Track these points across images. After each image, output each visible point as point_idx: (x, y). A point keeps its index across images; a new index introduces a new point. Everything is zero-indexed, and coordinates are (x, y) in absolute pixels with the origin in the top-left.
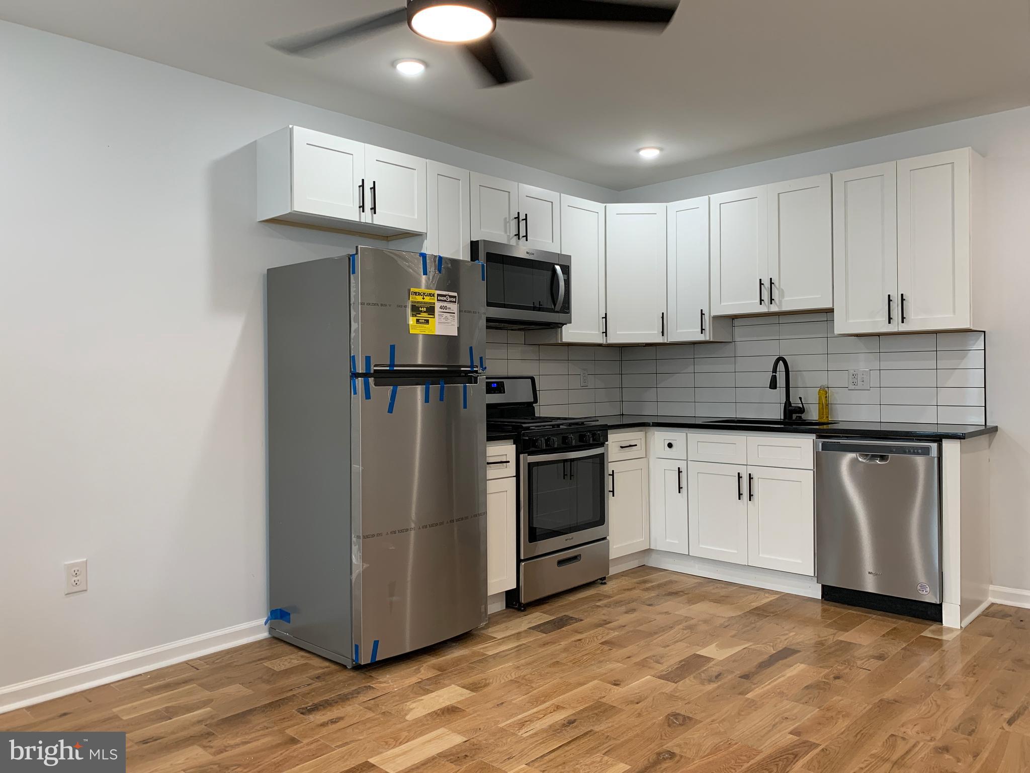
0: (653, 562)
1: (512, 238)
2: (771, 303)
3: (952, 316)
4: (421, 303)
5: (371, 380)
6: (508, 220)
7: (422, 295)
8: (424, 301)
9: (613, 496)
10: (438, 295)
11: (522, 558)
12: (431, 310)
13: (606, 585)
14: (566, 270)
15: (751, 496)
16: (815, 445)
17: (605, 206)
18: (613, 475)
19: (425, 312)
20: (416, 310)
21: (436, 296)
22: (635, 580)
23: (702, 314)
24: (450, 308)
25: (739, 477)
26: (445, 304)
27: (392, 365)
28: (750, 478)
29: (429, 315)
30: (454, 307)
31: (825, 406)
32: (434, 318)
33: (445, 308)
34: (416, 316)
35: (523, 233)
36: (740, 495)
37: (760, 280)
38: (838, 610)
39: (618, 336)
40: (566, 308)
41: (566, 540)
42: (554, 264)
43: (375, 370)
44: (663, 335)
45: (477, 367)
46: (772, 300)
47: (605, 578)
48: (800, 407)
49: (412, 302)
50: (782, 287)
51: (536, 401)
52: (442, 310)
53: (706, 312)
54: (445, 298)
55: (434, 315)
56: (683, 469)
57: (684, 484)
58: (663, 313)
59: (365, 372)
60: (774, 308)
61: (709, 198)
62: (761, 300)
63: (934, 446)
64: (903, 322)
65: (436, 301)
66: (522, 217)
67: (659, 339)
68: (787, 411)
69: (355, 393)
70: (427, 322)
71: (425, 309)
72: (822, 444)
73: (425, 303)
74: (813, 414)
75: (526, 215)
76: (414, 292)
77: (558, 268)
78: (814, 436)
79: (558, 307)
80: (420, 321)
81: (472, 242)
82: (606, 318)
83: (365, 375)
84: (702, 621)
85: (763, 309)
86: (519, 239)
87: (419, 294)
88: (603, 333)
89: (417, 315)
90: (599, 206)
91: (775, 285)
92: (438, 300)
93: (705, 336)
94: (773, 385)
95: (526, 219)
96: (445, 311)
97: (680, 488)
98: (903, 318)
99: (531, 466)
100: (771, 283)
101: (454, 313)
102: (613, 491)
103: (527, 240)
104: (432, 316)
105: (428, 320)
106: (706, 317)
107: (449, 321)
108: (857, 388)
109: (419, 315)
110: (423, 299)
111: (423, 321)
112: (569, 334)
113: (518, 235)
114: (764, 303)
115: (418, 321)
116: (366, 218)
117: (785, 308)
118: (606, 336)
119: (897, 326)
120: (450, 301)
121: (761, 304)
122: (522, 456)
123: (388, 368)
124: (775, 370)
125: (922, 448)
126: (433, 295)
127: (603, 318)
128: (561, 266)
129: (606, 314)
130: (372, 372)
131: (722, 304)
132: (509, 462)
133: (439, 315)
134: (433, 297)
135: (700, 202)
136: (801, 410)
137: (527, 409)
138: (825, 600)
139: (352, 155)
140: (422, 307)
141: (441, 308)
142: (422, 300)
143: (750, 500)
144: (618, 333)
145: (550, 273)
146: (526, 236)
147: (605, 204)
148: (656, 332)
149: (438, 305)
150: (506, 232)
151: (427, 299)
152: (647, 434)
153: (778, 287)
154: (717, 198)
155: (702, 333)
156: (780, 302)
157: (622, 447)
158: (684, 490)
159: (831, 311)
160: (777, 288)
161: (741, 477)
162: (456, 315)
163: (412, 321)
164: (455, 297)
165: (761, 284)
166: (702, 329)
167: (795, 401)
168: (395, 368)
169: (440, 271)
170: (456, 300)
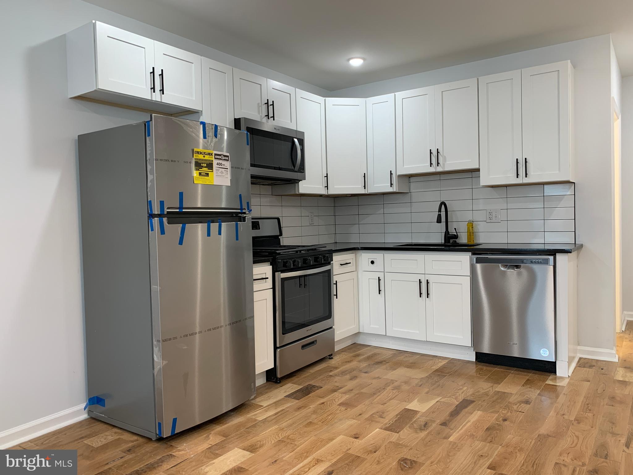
0: (361, 341)
1: (264, 118)
2: (438, 166)
3: (558, 172)
4: (203, 160)
5: (165, 220)
6: (260, 105)
7: (203, 154)
8: (205, 158)
9: (337, 298)
10: (215, 155)
11: (278, 345)
12: (210, 166)
13: (333, 360)
14: (301, 142)
15: (428, 294)
16: (471, 260)
17: (325, 100)
18: (336, 284)
19: (205, 167)
20: (198, 165)
21: (213, 155)
22: (352, 354)
23: (391, 174)
24: (224, 165)
25: (420, 282)
26: (220, 162)
27: (181, 207)
28: (428, 283)
29: (208, 169)
30: (227, 164)
31: (471, 233)
32: (213, 172)
33: (221, 164)
34: (198, 170)
35: (271, 115)
36: (421, 294)
37: (430, 150)
38: (489, 368)
39: (336, 189)
40: (302, 169)
41: (307, 331)
42: (293, 138)
43: (167, 212)
44: (365, 188)
45: (245, 209)
46: (438, 163)
47: (332, 355)
48: (455, 235)
49: (196, 159)
50: (444, 155)
51: (281, 234)
52: (219, 166)
53: (393, 172)
54: (220, 157)
55: (212, 169)
56: (382, 278)
57: (382, 288)
58: (365, 174)
59: (160, 213)
60: (439, 169)
61: (395, 95)
62: (431, 164)
63: (551, 258)
64: (526, 177)
65: (213, 159)
66: (270, 103)
67: (363, 191)
68: (447, 238)
69: (152, 230)
70: (207, 175)
71: (205, 165)
72: (476, 258)
73: (205, 160)
74: (463, 239)
75: (273, 101)
76: (197, 152)
77: (296, 140)
78: (470, 254)
79: (297, 168)
80: (202, 174)
81: (235, 119)
82: (327, 176)
83: (160, 216)
84: (403, 382)
85: (432, 170)
86: (268, 118)
87: (201, 153)
88: (325, 187)
89: (199, 169)
90: (320, 99)
91: (440, 154)
92: (215, 158)
93: (393, 188)
94: (439, 221)
95: (273, 105)
97: (380, 291)
98: (526, 174)
100: (438, 152)
101: (228, 169)
102: (336, 295)
103: (274, 120)
104: (211, 170)
105: (208, 173)
106: (394, 176)
107: (223, 175)
108: (492, 221)
109: (201, 170)
110: (204, 157)
111: (204, 174)
112: (304, 187)
113: (268, 115)
114: (433, 165)
115: (200, 174)
116: (157, 97)
117: (447, 169)
118: (327, 189)
119: (522, 180)
120: (224, 160)
121: (431, 166)
122: (277, 274)
123: (178, 210)
124: (440, 210)
125: (544, 259)
126: (212, 154)
127: (325, 177)
128: (298, 139)
129: (327, 174)
130: (165, 213)
131: (404, 167)
132: (267, 278)
133: (216, 170)
134: (211, 156)
135: (389, 97)
136: (456, 237)
137: (275, 240)
138: (478, 362)
139: (144, 48)
140: (203, 164)
141: (217, 164)
142: (203, 158)
143: (428, 297)
144: (335, 187)
145: (290, 144)
146: (273, 117)
147: (325, 98)
148: (360, 186)
149: (215, 162)
150: (259, 113)
151: (207, 157)
152: (357, 255)
153: (442, 154)
154: (400, 95)
155: (391, 187)
156: (444, 164)
157: (341, 265)
158: (382, 292)
159: (478, 170)
160: (441, 156)
162: (229, 170)
163: (195, 174)
164: (228, 156)
165: (431, 153)
166: (391, 184)
167: (452, 231)
168: (183, 210)
169: (216, 136)
170: (228, 159)
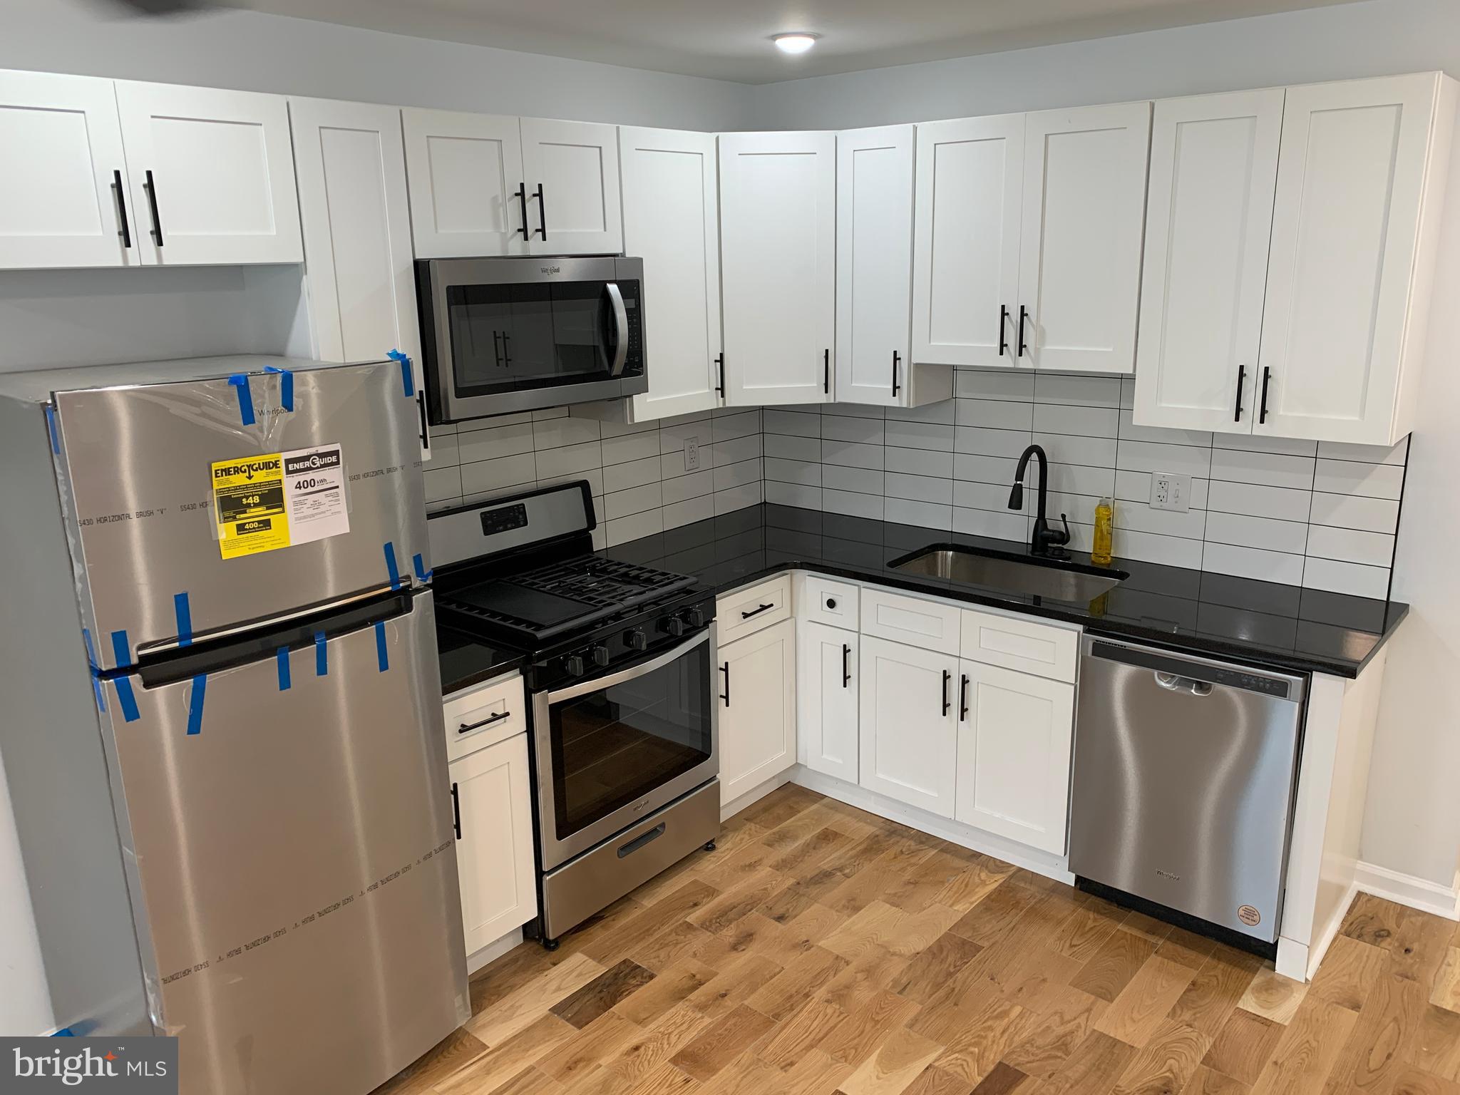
0: (802, 781)
1: (511, 236)
2: (1020, 354)
3: (1357, 419)
4: (246, 487)
5: (135, 680)
6: (500, 201)
7: (245, 471)
8: (252, 481)
9: (727, 705)
10: (288, 462)
11: (545, 868)
12: (273, 498)
13: (713, 853)
14: (632, 290)
15: (963, 710)
16: (1081, 645)
17: (717, 139)
18: (726, 670)
19: (256, 505)
20: (232, 505)
21: (282, 464)
23: (896, 359)
24: (322, 481)
25: (946, 677)
26: (308, 476)
27: (185, 633)
28: (964, 681)
29: (268, 508)
30: (334, 476)
32: (283, 511)
33: (312, 483)
34: (235, 518)
35: (534, 223)
36: (945, 705)
37: (1003, 307)
39: (745, 393)
40: (636, 364)
41: (635, 809)
42: (604, 284)
43: (140, 657)
44: (826, 392)
45: (408, 578)
46: (1021, 346)
47: (713, 841)
48: (1061, 533)
49: (219, 491)
50: (1041, 323)
52: (303, 491)
53: (903, 354)
54: (307, 464)
55: (281, 506)
56: (852, 646)
57: (852, 671)
58: (827, 351)
59: (115, 666)
60: (1025, 363)
61: (915, 128)
62: (1002, 345)
63: (1297, 681)
64: (1262, 421)
65: (283, 476)
66: (531, 190)
67: (821, 398)
68: (1039, 539)
69: (103, 710)
70: (266, 524)
71: (257, 499)
72: (1094, 643)
73: (255, 486)
74: (1084, 542)
75: (540, 186)
76: (222, 470)
77: (613, 289)
78: (1080, 628)
79: (618, 368)
80: (247, 527)
81: (417, 263)
82: (721, 361)
83: (122, 671)
84: (862, 971)
85: (1006, 361)
86: (526, 238)
88: (717, 389)
89: (238, 517)
90: (701, 141)
91: (1029, 319)
92: (288, 472)
93: (900, 399)
94: (1016, 501)
95: (540, 195)
96: (310, 489)
97: (846, 678)
98: (1263, 412)
99: (555, 709)
100: (1023, 315)
101: (337, 487)
102: (727, 697)
103: (544, 239)
104: (277, 510)
105: (269, 519)
106: (904, 365)
107: (322, 508)
108: (1165, 505)
109: (242, 516)
110: (250, 477)
111: (256, 525)
112: (648, 407)
113: (524, 230)
114: (1008, 350)
115: (241, 528)
117: (1045, 365)
118: (723, 396)
119: (1249, 425)
120: (322, 466)
121: (1001, 353)
123: (177, 644)
124: (1020, 476)
125: (1274, 682)
126: (276, 464)
127: (716, 361)
128: (621, 286)
129: (721, 355)
130: (135, 660)
131: (932, 344)
132: (509, 713)
133: (295, 503)
134: (274, 469)
135: (895, 135)
136: (1064, 537)
138: (1081, 890)
140: (247, 498)
141: (299, 486)
142: (248, 482)
143: (962, 719)
144: (744, 388)
145: (595, 303)
146: (543, 230)
147: (717, 134)
148: (816, 385)
149: (289, 486)
150: (496, 225)
151: (260, 477)
152: (794, 579)
153: (1035, 323)
154: (929, 130)
155: (894, 395)
156: (1037, 350)
157: (746, 615)
158: (852, 682)
159: (1126, 380)
160: (1033, 325)
161: (949, 676)
162: (341, 491)
163: (226, 531)
164: (336, 453)
165: (1004, 314)
166: (895, 387)
167: (1054, 524)
168: (194, 640)
169: (288, 405)
170: (338, 458)
